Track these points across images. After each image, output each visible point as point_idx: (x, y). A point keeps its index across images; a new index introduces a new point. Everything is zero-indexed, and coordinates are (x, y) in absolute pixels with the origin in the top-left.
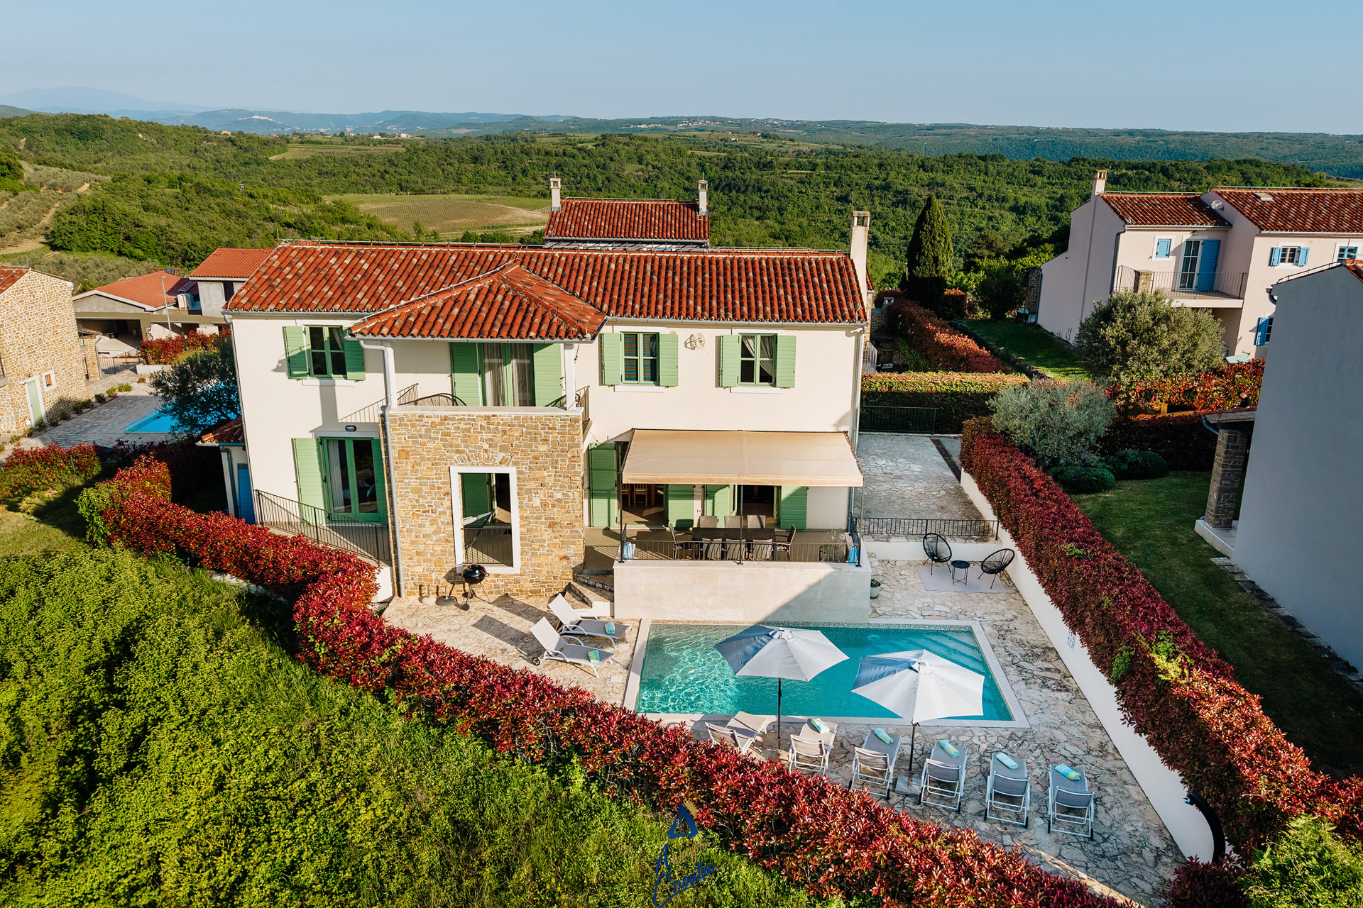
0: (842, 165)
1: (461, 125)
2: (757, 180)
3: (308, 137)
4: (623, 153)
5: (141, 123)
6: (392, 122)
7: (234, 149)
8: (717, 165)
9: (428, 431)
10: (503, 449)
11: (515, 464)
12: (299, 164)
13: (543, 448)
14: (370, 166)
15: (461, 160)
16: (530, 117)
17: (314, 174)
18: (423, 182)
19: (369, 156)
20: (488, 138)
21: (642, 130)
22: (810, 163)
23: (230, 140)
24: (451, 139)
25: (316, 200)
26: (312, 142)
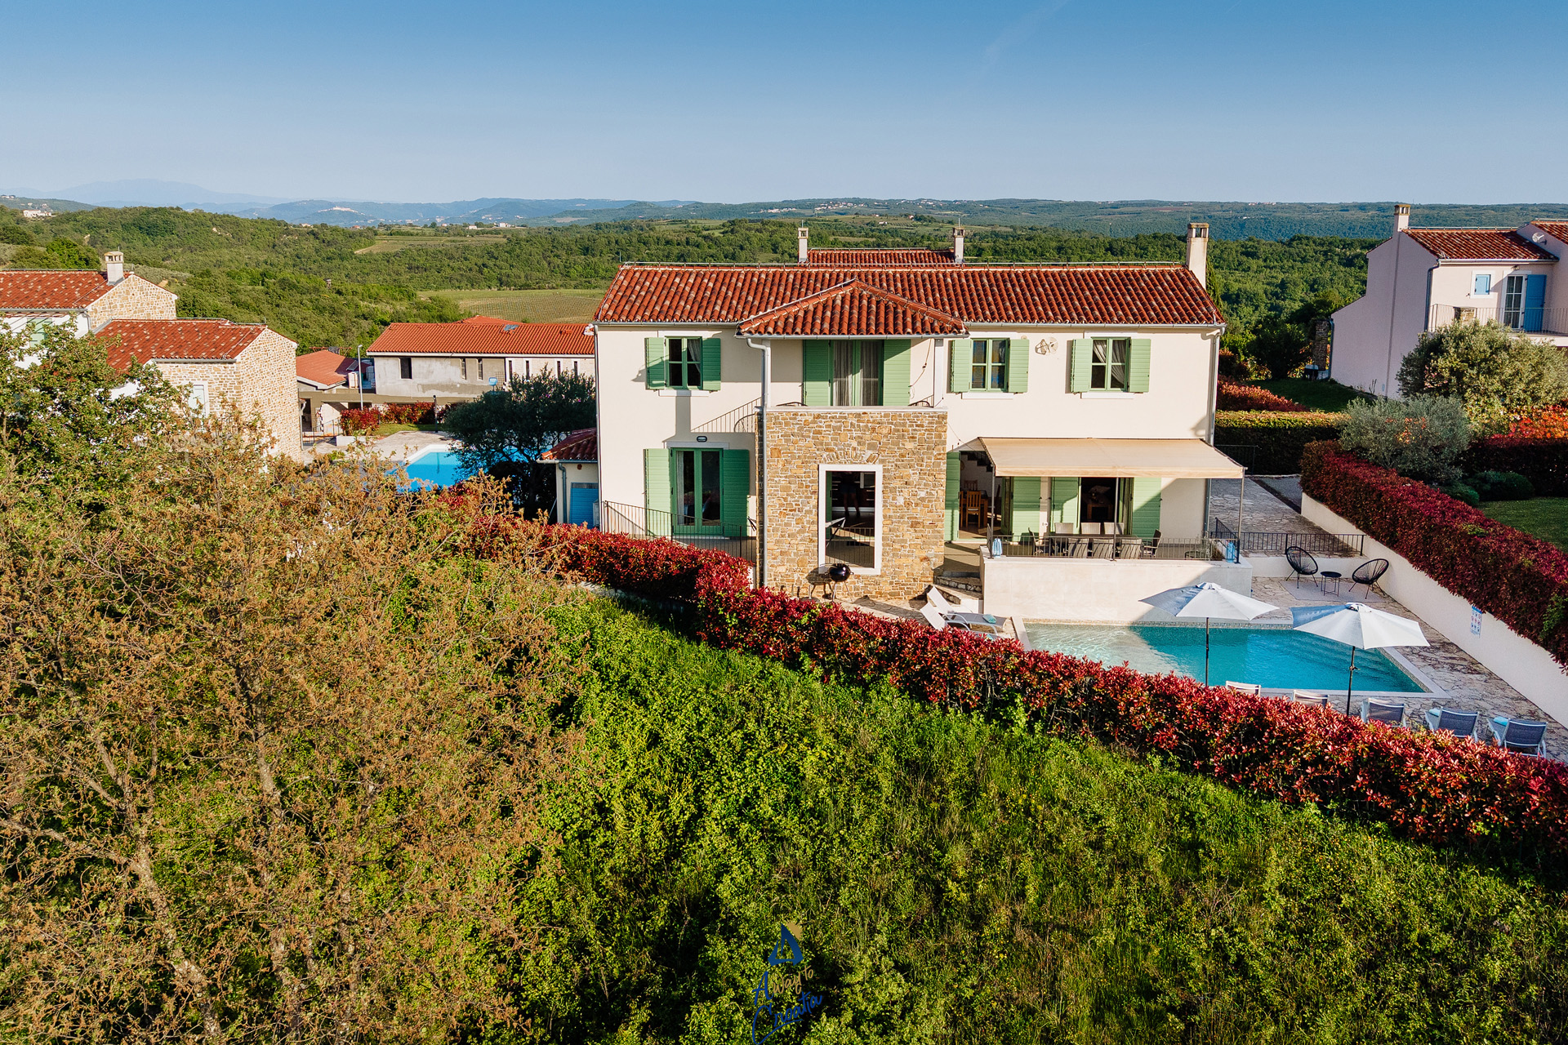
0: (1013, 249)
1: (565, 213)
3: (395, 228)
4: (754, 240)
5: (215, 216)
6: (488, 211)
7: (317, 243)
9: (800, 429)
10: (871, 447)
11: (882, 461)
12: (387, 257)
13: (910, 445)
14: (466, 259)
15: (570, 252)
16: (645, 203)
17: (403, 269)
18: (526, 277)
19: (467, 248)
20: (598, 227)
21: (774, 215)
23: (313, 233)
24: (555, 229)
25: (410, 296)
26: (402, 234)
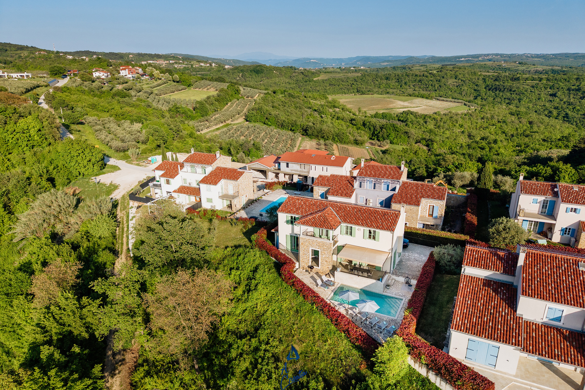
0: (556, 79)
1: (385, 61)
2: (510, 86)
7: (303, 76)
8: (492, 79)
9: (306, 240)
10: (318, 246)
11: (320, 249)
13: (325, 247)
14: (347, 82)
15: (381, 79)
16: (414, 57)
17: (328, 85)
18: (366, 88)
19: (348, 78)
20: (394, 68)
21: (462, 61)
22: (539, 78)
23: (302, 73)
24: (379, 69)
26: (329, 72)
